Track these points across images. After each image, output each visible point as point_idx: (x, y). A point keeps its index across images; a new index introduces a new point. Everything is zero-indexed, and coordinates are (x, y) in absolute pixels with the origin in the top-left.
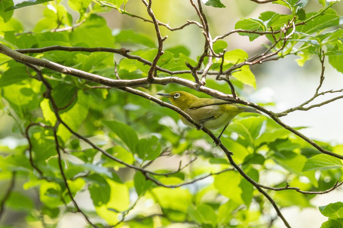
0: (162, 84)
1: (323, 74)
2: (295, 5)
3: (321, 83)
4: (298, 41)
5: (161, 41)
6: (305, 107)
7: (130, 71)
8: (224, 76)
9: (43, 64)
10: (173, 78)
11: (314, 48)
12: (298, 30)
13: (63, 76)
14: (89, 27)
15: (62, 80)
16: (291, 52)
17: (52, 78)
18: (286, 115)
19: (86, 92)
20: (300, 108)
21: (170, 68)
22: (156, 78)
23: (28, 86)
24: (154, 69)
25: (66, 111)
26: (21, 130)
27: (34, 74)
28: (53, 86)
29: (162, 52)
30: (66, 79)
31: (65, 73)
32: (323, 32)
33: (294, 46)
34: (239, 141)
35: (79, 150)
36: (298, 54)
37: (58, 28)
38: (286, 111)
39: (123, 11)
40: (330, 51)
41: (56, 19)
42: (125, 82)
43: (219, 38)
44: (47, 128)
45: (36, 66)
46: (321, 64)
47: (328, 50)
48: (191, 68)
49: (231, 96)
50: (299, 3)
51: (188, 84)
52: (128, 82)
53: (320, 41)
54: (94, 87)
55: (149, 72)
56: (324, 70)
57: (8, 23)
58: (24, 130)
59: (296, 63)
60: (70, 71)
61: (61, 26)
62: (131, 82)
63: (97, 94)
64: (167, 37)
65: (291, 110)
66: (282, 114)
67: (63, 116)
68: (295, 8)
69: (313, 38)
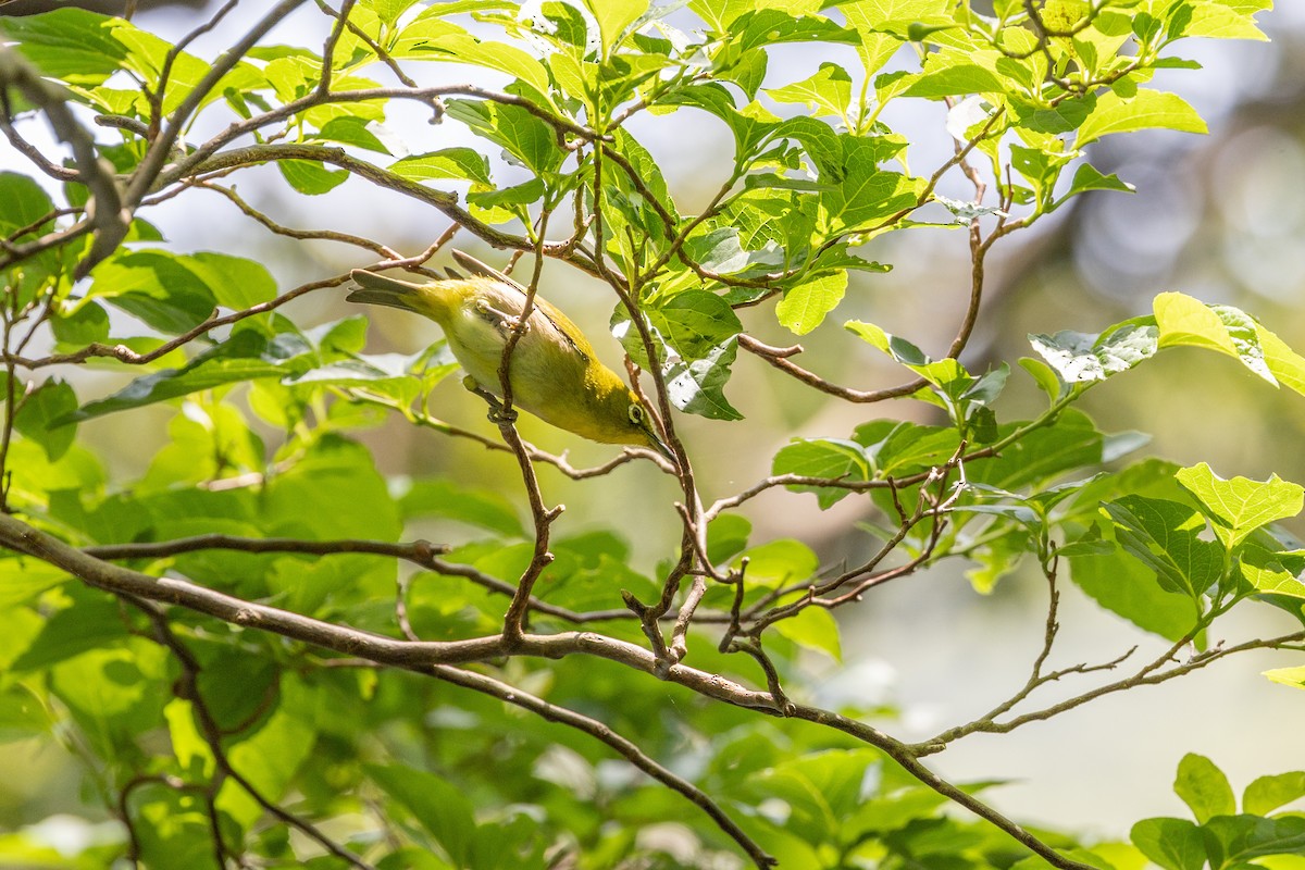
0: (547, 655)
1: (1053, 613)
2: (963, 396)
3: (1049, 642)
4: (974, 514)
5: (543, 521)
6: (999, 720)
7: (447, 609)
8: (746, 640)
9: (173, 595)
10: (583, 636)
11: (1025, 534)
12: (973, 478)
13: (235, 628)
14: (317, 475)
15: (230, 640)
16: (955, 549)
17: (200, 633)
18: (942, 749)
19: (308, 677)
20: (985, 726)
21: (572, 602)
22: (528, 637)
23: (124, 655)
24: (521, 610)
25: (246, 739)
26: (106, 798)
27: (144, 622)
28: (203, 660)
29: (547, 554)
30: (244, 637)
31: (241, 622)
32: (1049, 485)
33: (963, 529)
34: (793, 826)
35: (287, 857)
36: (975, 553)
37: (218, 477)
38: (942, 737)
39: (421, 416)
40: (1075, 543)
41: (210, 447)
42: (432, 651)
43: (725, 507)
44: (186, 790)
45: (152, 602)
46: (1047, 583)
47: (1068, 540)
48: (641, 611)
49: (766, 695)
50: (975, 389)
51: (630, 655)
52: (441, 651)
53: (1042, 510)
54: (331, 662)
55: (507, 619)
56: (1056, 603)
57: (63, 462)
58: (114, 796)
59: (968, 584)
60: (258, 616)
61: (227, 472)
62: (452, 649)
63: (344, 682)
64: (563, 507)
65: (958, 733)
66: (929, 747)
67: (238, 756)
68: (962, 406)
69: (1022, 503)
